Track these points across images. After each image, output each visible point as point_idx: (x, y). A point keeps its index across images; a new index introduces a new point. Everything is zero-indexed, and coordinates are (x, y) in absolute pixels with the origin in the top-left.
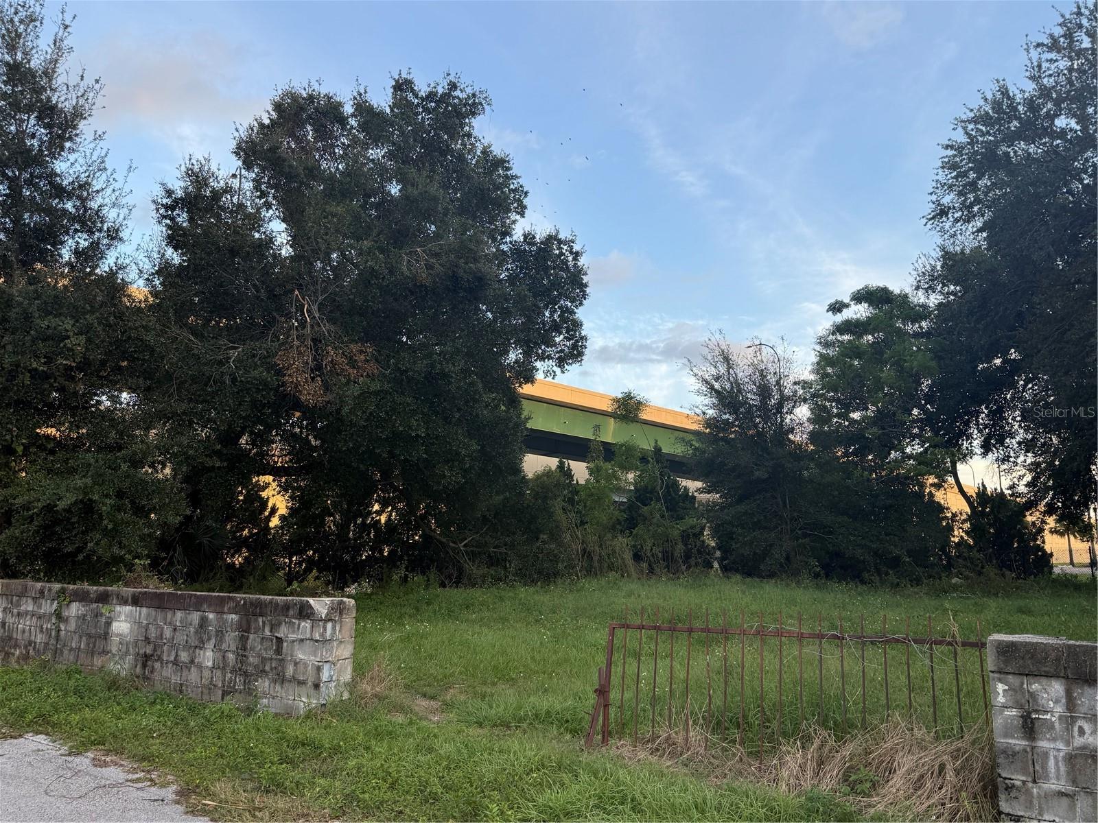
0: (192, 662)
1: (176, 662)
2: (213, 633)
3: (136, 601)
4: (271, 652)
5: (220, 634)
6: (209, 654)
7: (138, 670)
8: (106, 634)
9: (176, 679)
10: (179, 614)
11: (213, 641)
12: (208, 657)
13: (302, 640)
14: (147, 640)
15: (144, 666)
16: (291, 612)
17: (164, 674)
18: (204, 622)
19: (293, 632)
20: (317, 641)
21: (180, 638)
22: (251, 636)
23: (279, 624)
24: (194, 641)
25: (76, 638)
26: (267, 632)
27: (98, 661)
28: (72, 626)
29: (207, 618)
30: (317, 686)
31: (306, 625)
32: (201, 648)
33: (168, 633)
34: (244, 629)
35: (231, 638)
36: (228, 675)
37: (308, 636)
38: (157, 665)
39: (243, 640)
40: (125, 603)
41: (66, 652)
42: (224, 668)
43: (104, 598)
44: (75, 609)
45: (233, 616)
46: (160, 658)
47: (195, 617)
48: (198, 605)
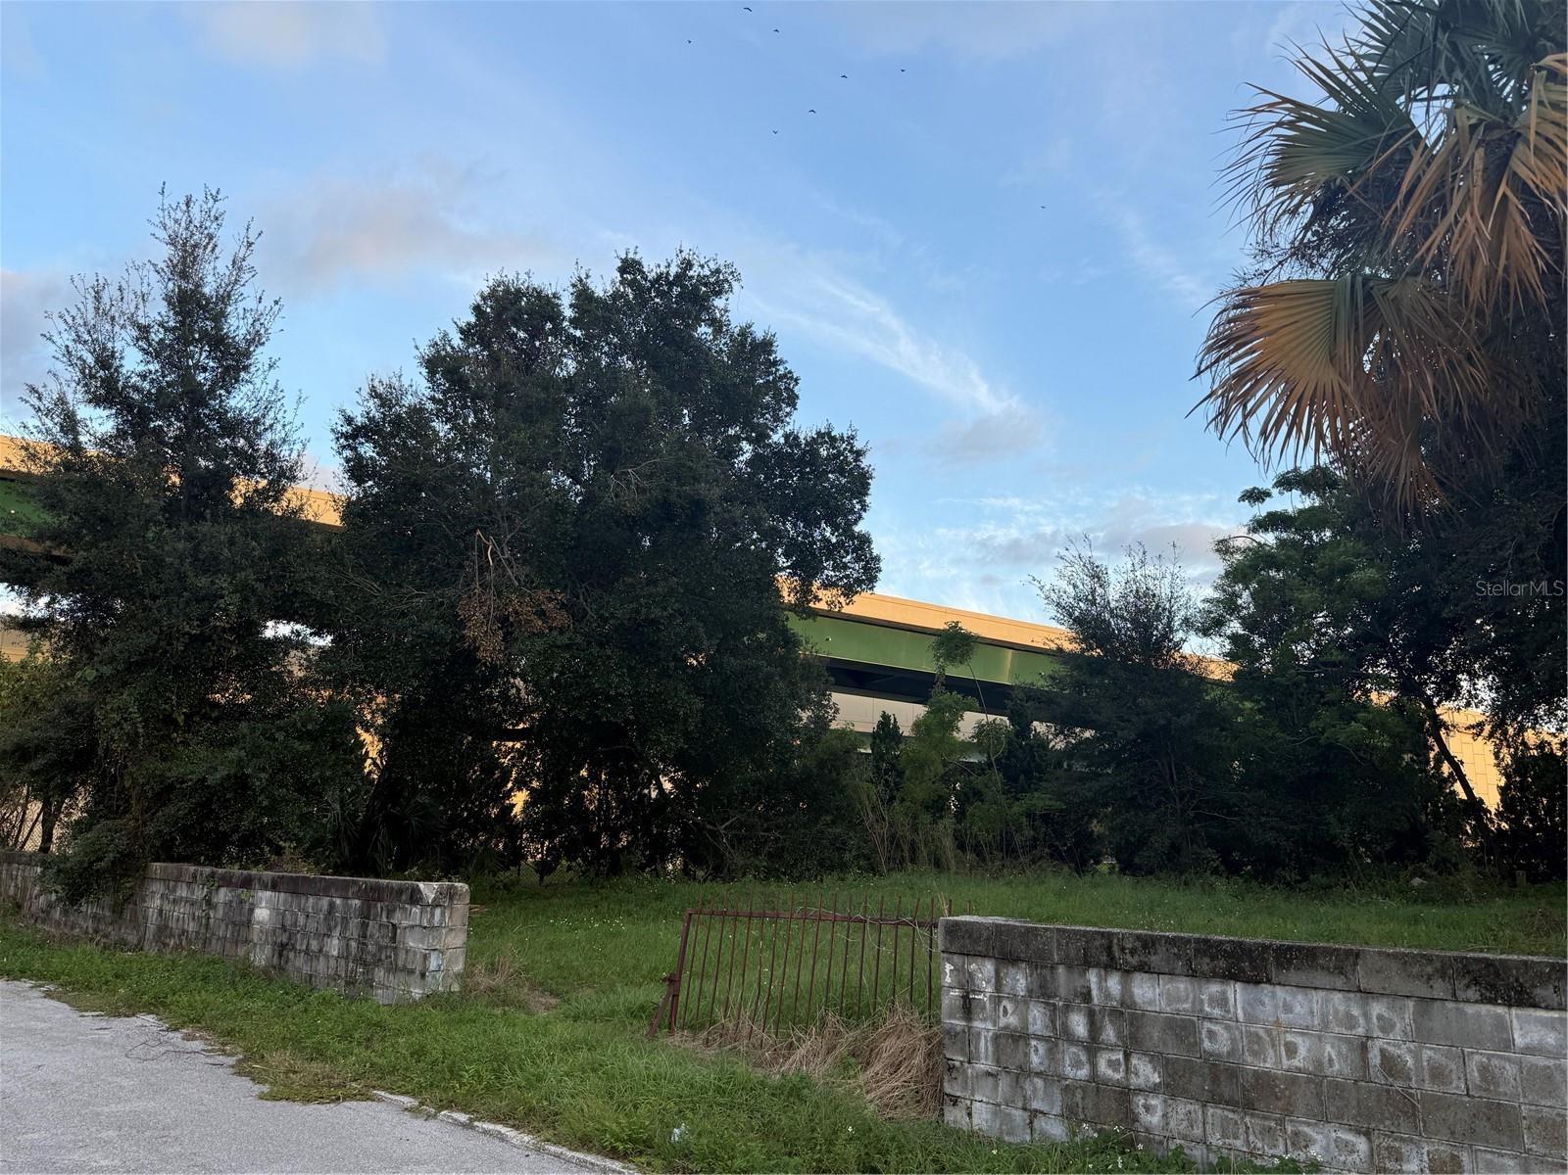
0: (320, 951)
1: (307, 952)
2: (339, 920)
3: (274, 886)
4: (387, 940)
5: (345, 921)
6: (336, 942)
7: (275, 960)
8: (249, 921)
9: (306, 969)
10: (311, 900)
11: (339, 928)
12: (334, 946)
13: (413, 927)
14: (284, 928)
15: (280, 955)
16: (404, 898)
17: (297, 964)
18: (332, 905)
19: (406, 919)
20: (425, 928)
21: (312, 926)
22: (371, 923)
23: (394, 910)
24: (323, 930)
25: (223, 927)
26: (384, 919)
27: (241, 951)
28: (220, 913)
29: (334, 903)
30: (423, 975)
31: (416, 910)
32: (329, 936)
33: (301, 920)
34: (366, 915)
35: (354, 923)
36: (351, 965)
37: (418, 922)
38: (291, 955)
39: (364, 926)
40: (265, 888)
41: (214, 941)
42: (347, 958)
43: (247, 883)
44: (223, 895)
45: (357, 901)
46: (294, 948)
47: (325, 902)
48: (325, 890)
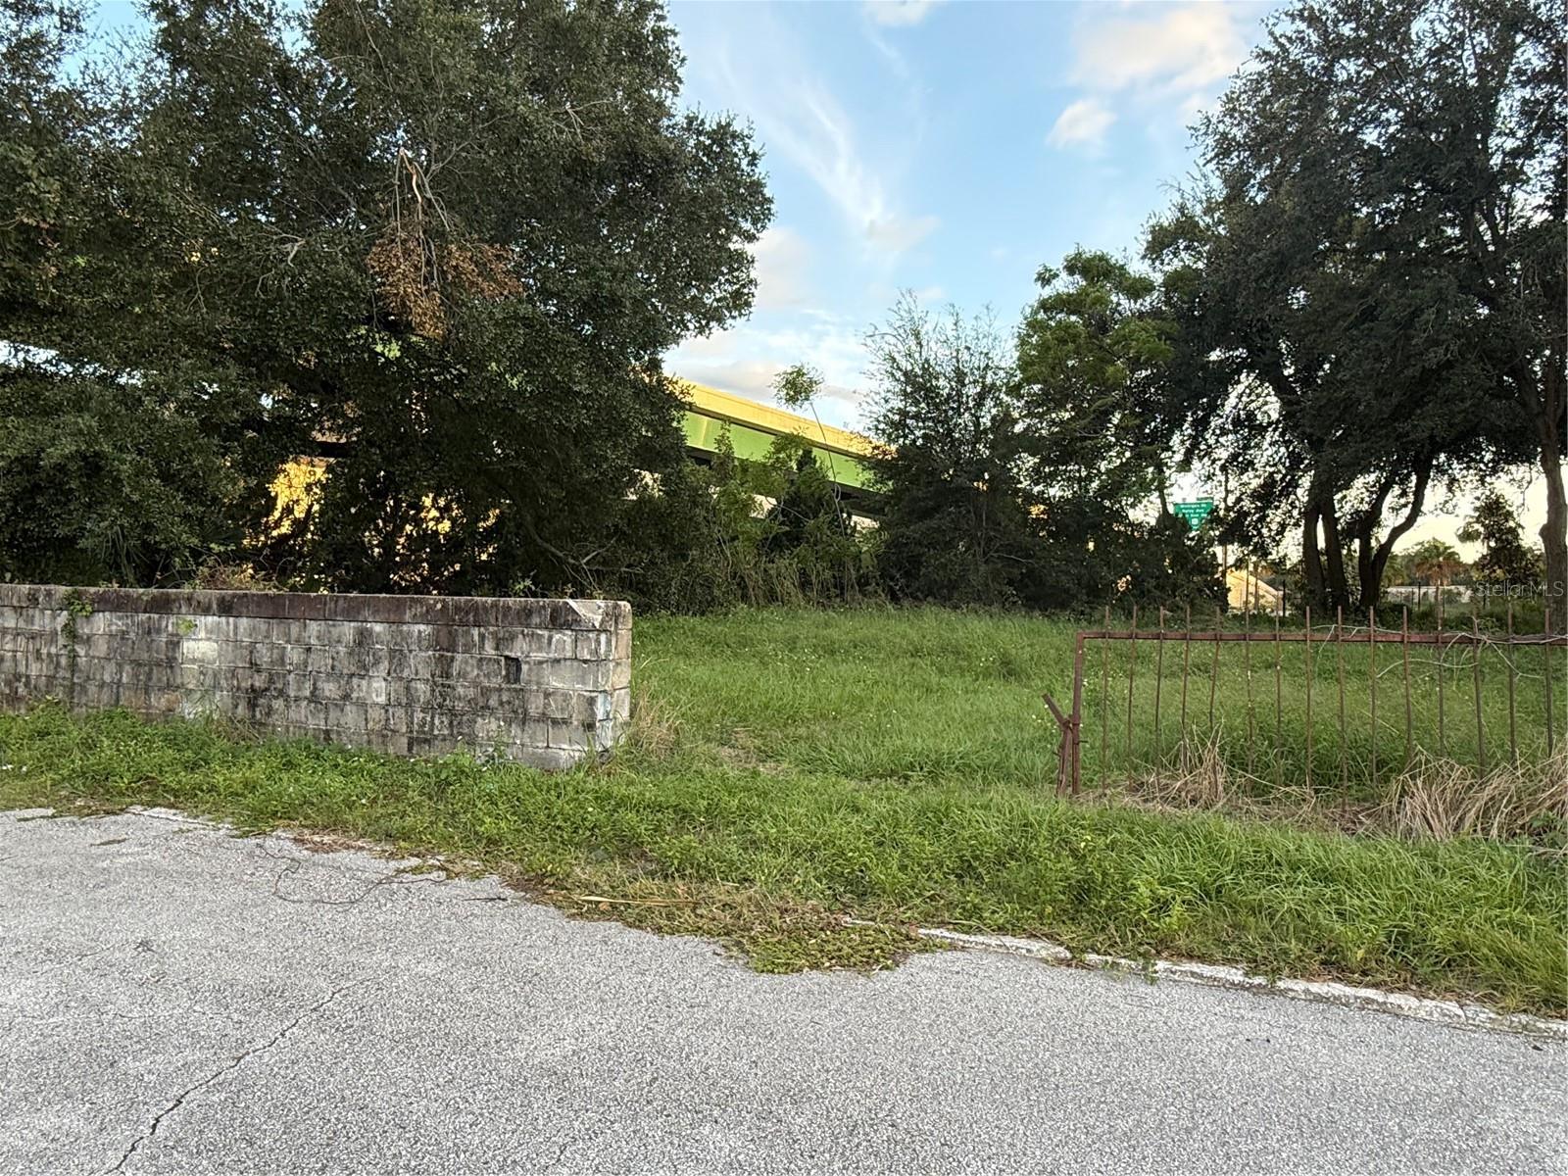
0: (346, 697)
1: (314, 698)
2: (384, 653)
3: (226, 608)
4: (499, 680)
5: (397, 656)
6: (379, 684)
7: (242, 711)
8: (171, 663)
9: (316, 722)
10: (314, 627)
11: (384, 665)
12: (377, 689)
13: (558, 661)
14: (254, 666)
15: (252, 705)
16: (536, 620)
17: (293, 715)
18: (363, 638)
19: (540, 649)
20: (585, 661)
21: (320, 662)
22: (459, 657)
23: (513, 638)
24: (347, 666)
25: (111, 667)
26: (489, 650)
27: (159, 702)
28: (101, 648)
29: (370, 632)
30: (590, 727)
31: (564, 638)
32: (362, 677)
33: (294, 655)
34: (445, 647)
35: (420, 662)
36: (418, 716)
37: (569, 655)
38: (279, 704)
39: (444, 666)
40: (206, 611)
41: (92, 689)
42: (409, 705)
43: (163, 606)
44: (102, 624)
45: (422, 627)
46: (281, 693)
47: (348, 630)
48: (351, 613)
